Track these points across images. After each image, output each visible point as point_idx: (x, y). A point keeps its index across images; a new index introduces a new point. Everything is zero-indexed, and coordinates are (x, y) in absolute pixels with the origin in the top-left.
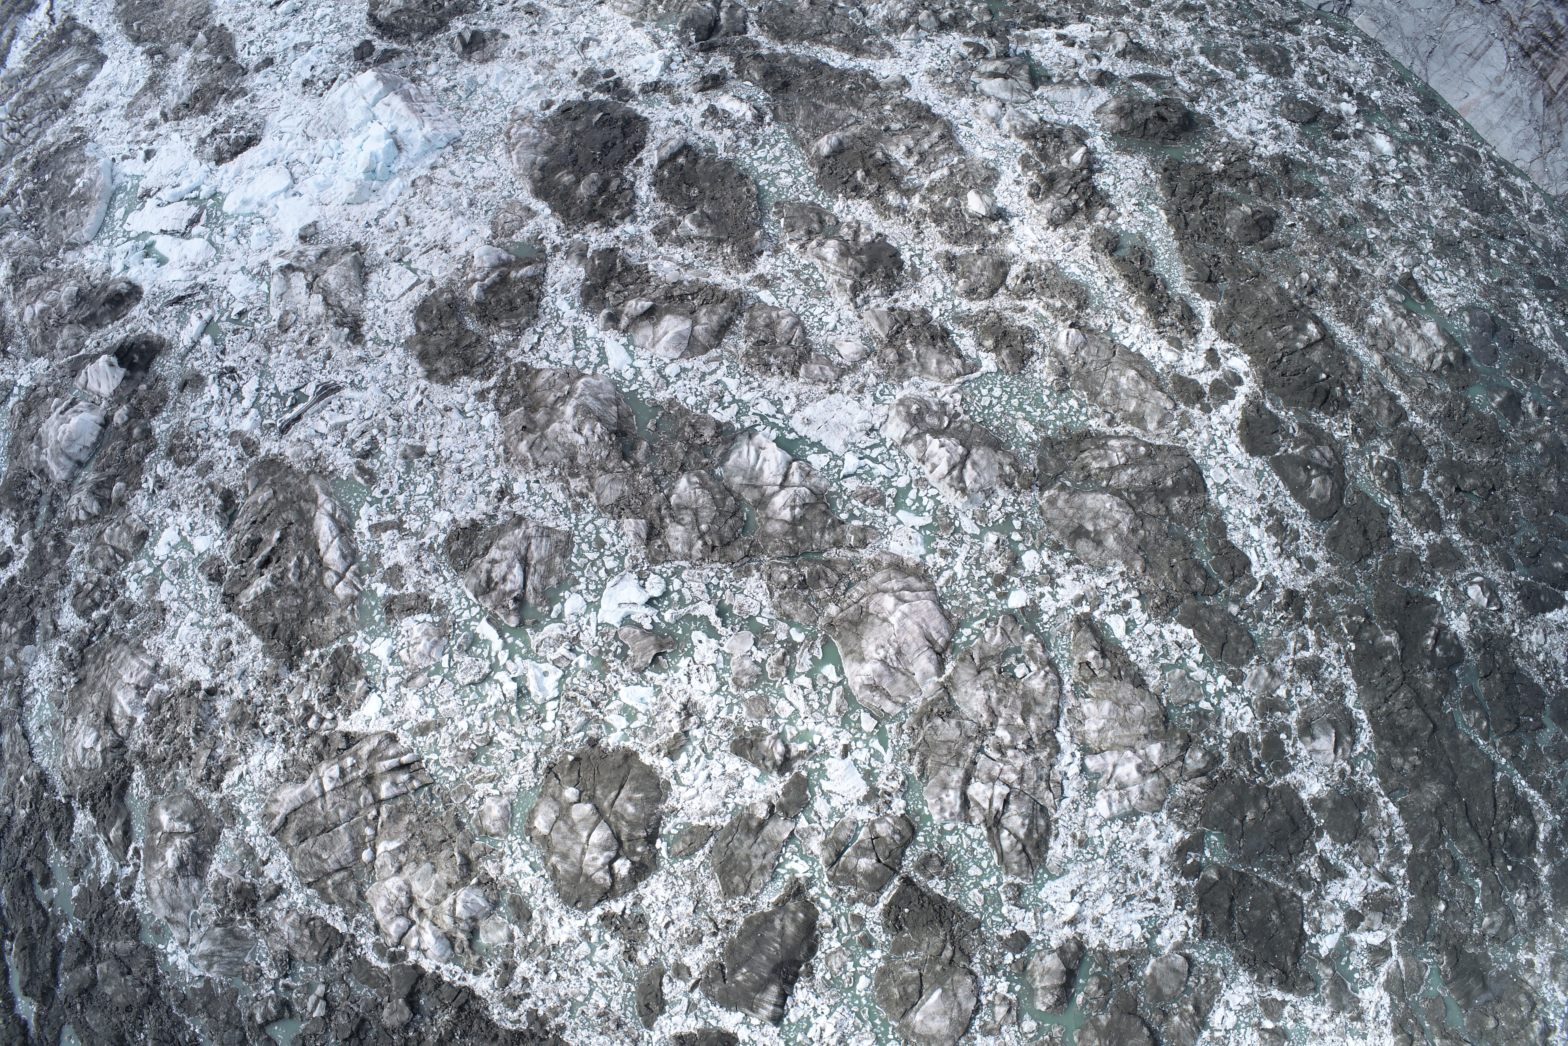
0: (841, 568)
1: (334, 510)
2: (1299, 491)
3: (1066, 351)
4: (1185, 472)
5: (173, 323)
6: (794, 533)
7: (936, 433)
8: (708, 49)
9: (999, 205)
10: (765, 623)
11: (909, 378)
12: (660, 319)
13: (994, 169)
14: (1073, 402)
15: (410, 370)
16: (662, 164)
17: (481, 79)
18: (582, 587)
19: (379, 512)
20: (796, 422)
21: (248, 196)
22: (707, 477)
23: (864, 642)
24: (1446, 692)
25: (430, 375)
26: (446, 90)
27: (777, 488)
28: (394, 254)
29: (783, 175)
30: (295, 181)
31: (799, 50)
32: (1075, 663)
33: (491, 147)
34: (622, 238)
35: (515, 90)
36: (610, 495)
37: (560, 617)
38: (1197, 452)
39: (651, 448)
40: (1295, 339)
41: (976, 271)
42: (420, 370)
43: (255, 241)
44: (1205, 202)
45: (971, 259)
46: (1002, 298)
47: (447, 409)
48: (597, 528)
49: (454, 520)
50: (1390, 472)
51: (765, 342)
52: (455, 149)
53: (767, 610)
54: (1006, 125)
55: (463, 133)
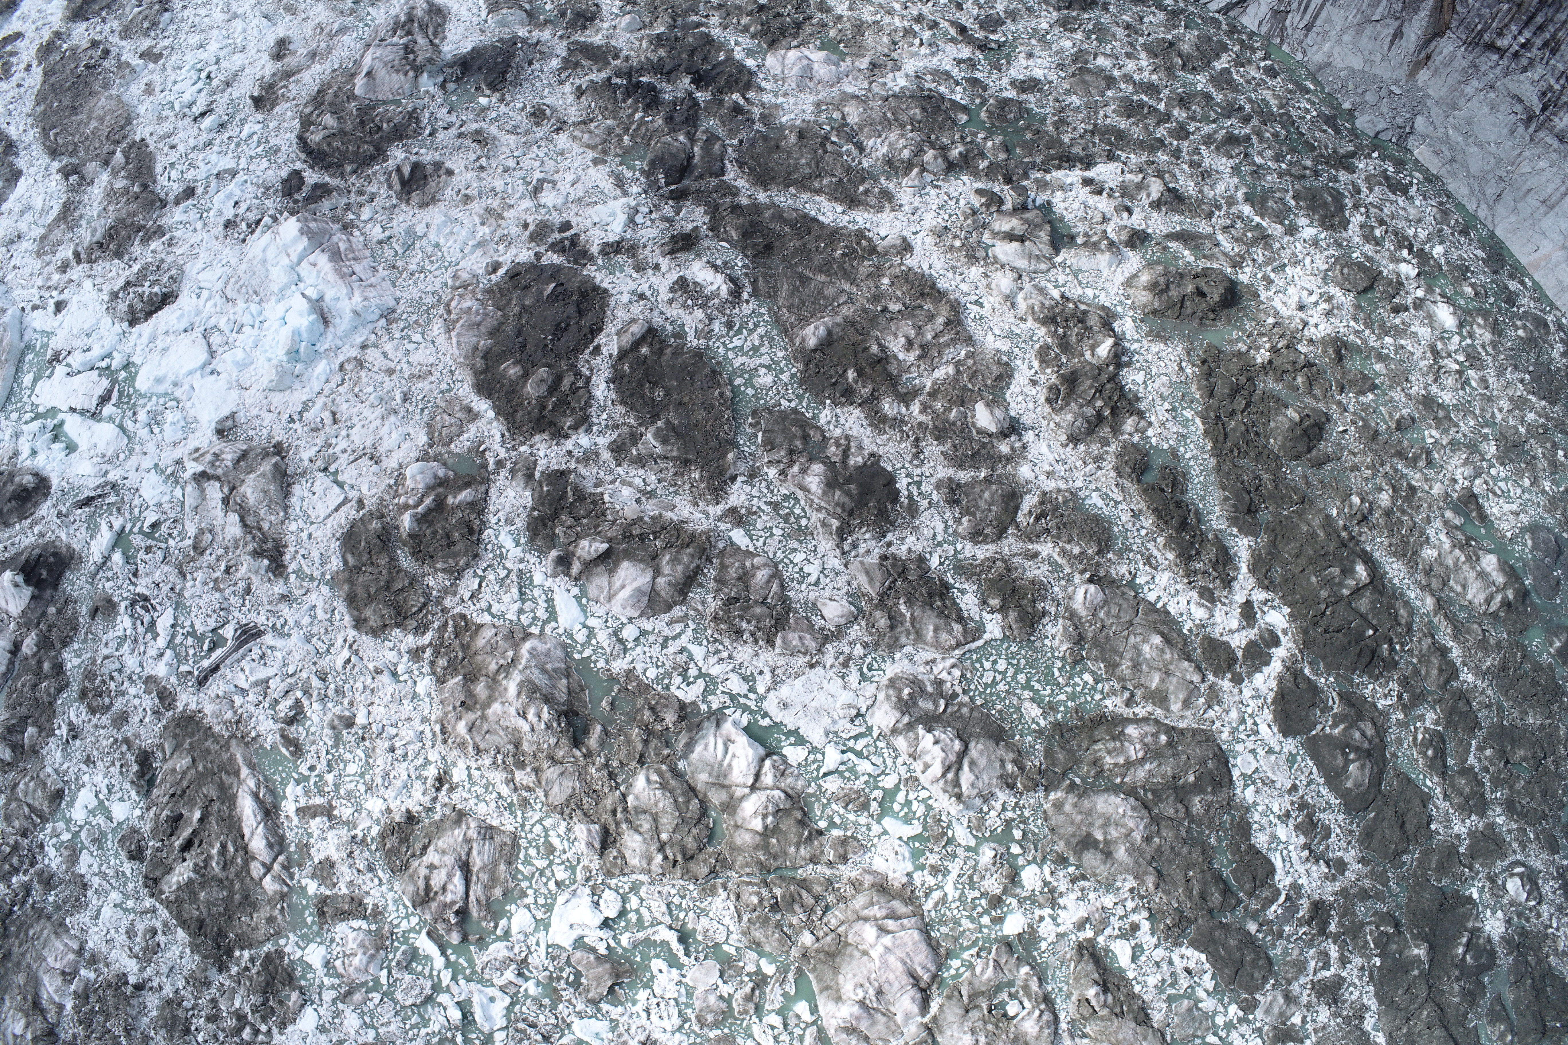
0: (818, 889)
1: (258, 786)
2: (1334, 778)
3: (1083, 612)
4: (1210, 764)
5: (83, 530)
6: (765, 847)
7: (930, 722)
8: (679, 196)
9: (1012, 413)
10: (733, 951)
11: (902, 647)
12: (617, 564)
13: (1007, 364)
14: (1087, 677)
15: (338, 617)
16: (623, 355)
17: (420, 229)
18: (530, 900)
19: (307, 793)
20: (771, 705)
21: (160, 373)
22: (668, 775)
23: (841, 977)
24: (1473, 1003)
25: (359, 624)
26: (380, 242)
27: (747, 791)
28: (320, 463)
29: (762, 371)
30: (212, 354)
31: (785, 200)
32: (1074, 998)
33: (430, 320)
34: (575, 453)
35: (458, 246)
36: (559, 793)
37: (507, 934)
38: (1225, 736)
39: (605, 731)
40: (1341, 585)
41: (983, 505)
42: (347, 618)
43: (170, 433)
44: (1248, 405)
45: (978, 490)
46: (1011, 540)
47: (378, 671)
48: (546, 830)
49: (389, 810)
50: (1435, 749)
51: (737, 600)
52: (390, 322)
53: (734, 937)
54: (1022, 305)
55: (398, 301)
